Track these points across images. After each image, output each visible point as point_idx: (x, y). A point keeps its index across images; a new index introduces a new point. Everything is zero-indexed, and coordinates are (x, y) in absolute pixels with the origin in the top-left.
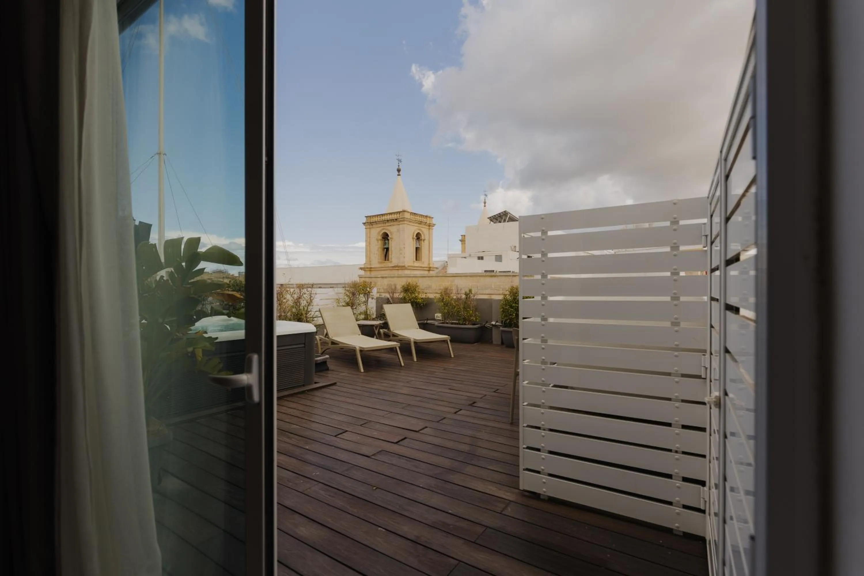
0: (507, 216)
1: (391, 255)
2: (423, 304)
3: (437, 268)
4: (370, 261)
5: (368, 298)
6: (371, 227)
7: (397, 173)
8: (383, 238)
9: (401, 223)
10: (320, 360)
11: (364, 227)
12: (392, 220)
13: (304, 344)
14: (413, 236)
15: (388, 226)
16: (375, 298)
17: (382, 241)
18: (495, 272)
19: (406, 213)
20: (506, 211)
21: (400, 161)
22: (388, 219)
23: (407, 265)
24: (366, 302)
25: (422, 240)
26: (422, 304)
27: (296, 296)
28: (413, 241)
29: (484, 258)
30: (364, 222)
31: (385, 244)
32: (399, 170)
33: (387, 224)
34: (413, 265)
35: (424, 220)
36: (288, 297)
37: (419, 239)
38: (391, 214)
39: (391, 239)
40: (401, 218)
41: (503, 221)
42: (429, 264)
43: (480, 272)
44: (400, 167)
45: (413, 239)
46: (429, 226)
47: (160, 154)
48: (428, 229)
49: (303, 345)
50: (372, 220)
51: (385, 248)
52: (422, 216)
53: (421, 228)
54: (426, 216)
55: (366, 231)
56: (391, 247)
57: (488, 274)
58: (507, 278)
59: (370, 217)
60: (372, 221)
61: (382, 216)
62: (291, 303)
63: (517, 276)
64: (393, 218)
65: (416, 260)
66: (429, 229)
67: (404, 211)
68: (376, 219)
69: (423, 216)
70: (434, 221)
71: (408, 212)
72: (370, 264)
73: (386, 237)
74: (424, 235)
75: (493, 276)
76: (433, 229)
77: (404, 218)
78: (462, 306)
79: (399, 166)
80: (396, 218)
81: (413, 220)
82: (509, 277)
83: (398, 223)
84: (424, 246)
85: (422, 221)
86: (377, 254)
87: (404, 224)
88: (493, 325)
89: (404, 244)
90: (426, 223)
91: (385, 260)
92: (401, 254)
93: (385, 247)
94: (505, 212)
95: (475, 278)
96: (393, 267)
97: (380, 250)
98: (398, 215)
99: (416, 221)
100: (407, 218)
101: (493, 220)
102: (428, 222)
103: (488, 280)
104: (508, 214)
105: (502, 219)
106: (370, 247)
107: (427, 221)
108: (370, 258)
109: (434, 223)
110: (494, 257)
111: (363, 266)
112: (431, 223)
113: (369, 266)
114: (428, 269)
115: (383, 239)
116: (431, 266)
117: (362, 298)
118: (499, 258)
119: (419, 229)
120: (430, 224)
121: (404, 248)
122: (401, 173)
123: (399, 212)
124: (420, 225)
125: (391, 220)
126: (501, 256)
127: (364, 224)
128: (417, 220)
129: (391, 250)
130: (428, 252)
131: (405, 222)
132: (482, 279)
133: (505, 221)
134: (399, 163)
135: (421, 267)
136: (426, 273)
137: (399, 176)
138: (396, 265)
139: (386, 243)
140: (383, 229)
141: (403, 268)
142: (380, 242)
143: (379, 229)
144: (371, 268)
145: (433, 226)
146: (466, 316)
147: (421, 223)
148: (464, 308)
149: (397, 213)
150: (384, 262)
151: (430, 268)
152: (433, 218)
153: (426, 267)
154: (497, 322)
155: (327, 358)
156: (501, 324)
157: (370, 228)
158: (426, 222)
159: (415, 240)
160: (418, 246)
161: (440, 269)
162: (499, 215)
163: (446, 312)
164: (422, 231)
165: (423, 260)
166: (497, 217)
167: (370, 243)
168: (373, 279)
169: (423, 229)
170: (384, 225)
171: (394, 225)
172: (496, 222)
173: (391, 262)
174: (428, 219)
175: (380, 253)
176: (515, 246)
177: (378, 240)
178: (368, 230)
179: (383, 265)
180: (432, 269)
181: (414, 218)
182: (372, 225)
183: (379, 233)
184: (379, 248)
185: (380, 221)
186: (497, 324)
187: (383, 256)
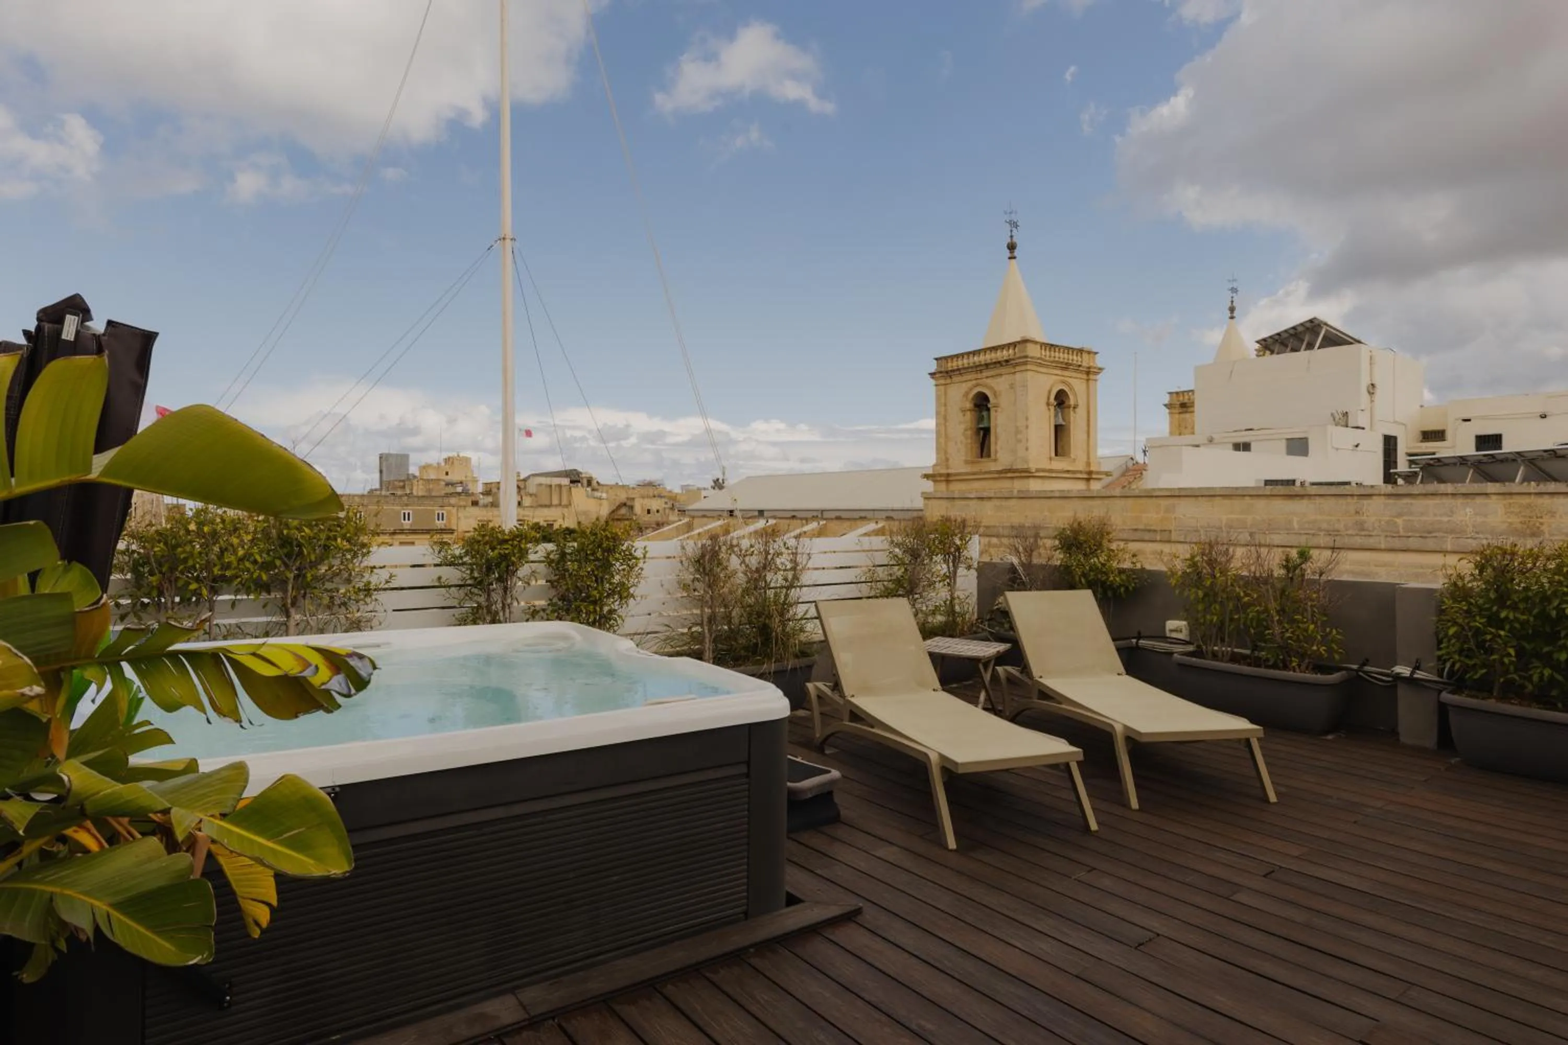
0: (1318, 334)
1: (996, 443)
2: (1127, 588)
3: (1108, 474)
4: (947, 460)
5: (956, 568)
6: (949, 381)
7: (1007, 253)
8: (976, 405)
9: (1018, 368)
10: (810, 789)
11: (933, 382)
12: (998, 364)
13: (748, 763)
14: (1049, 398)
15: (987, 377)
16: (975, 565)
17: (973, 413)
18: (1298, 484)
19: (1029, 345)
20: (1315, 318)
21: (1014, 225)
22: (989, 361)
23: (1033, 466)
24: (951, 578)
25: (1069, 407)
27: (753, 561)
28: (1049, 409)
29: (1253, 446)
30: (933, 371)
31: (980, 419)
32: (1012, 247)
33: (985, 374)
34: (1048, 467)
35: (1075, 359)
36: (734, 562)
37: (1062, 406)
38: (994, 349)
39: (994, 407)
40: (1020, 358)
41: (1304, 346)
42: (1088, 464)
43: (1252, 484)
44: (1015, 240)
45: (1048, 404)
46: (1088, 373)
47: (504, 239)
48: (1085, 381)
49: (743, 769)
50: (950, 364)
51: (981, 429)
52: (1068, 349)
53: (1066, 379)
54: (1081, 351)
55: (937, 391)
56: (996, 426)
57: (1281, 490)
58: (1342, 501)
59: (946, 358)
60: (950, 369)
61: (974, 355)
62: (741, 579)
63: (1374, 497)
64: (1000, 359)
65: (1056, 455)
66: (1088, 380)
67: (1025, 341)
68: (960, 363)
69: (1073, 349)
70: (1099, 361)
71: (1036, 343)
72: (948, 467)
73: (982, 403)
74: (1075, 395)
75: (1297, 496)
76: (1096, 380)
77: (1026, 357)
78: (1273, 606)
79: (1012, 237)
80: (1005, 358)
81: (1046, 361)
82: (1349, 500)
84: (1077, 421)
85: (1070, 362)
86: (961, 442)
87: (1027, 370)
88: (1398, 677)
89: (1027, 419)
90: (1080, 366)
91: (982, 456)
92: (1020, 441)
93: (981, 426)
94: (1311, 321)
95: (1237, 503)
96: (999, 472)
97: (969, 433)
98: (1011, 351)
99: (1057, 362)
100: (1032, 358)
101: (1272, 348)
102: (1084, 364)
103: (1281, 508)
104: (1322, 328)
105: (1303, 341)
106: (945, 426)
107: (1082, 362)
108: (946, 452)
109: (1100, 365)
110: (1283, 445)
111: (931, 472)
112: (1092, 364)
113: (944, 471)
114: (1085, 476)
115: (977, 409)
116: (1093, 468)
117: (940, 567)
118: (1298, 447)
119: (1063, 382)
120: (1090, 367)
121: (1027, 427)
122: (1016, 253)
123: (1014, 345)
124: (1066, 373)
125: (995, 363)
126: (1306, 439)
127: (932, 375)
128: (1057, 359)
129: (996, 432)
130: (1085, 436)
131: (1029, 367)
132: (1261, 504)
133: (1310, 346)
134: (1011, 231)
135: (1068, 471)
136: (1080, 486)
137: (1013, 261)
138: (1009, 467)
139: (983, 416)
140: (977, 385)
141: (1026, 474)
142: (968, 414)
143: (965, 387)
144: (948, 475)
145: (1099, 373)
146: (1290, 638)
147: (1066, 366)
148: (1282, 611)
149: (1009, 345)
150: (979, 462)
151: (1090, 473)
152: (1096, 353)
153: (1081, 472)
154: (1417, 667)
155: (833, 782)
156: (1436, 678)
157: (946, 385)
158: (1080, 363)
159: (1052, 408)
160: (1061, 421)
161: (1116, 475)
162: (1292, 332)
163: (1208, 617)
164: (1069, 385)
165: (1072, 456)
166: (1286, 338)
167: (945, 418)
168: (958, 502)
169: (1070, 380)
170: (979, 376)
171: (1001, 375)
172: (1284, 352)
173: (995, 460)
174: (1085, 356)
175: (969, 441)
176: (1347, 413)
177: (964, 411)
178: (942, 388)
179: (976, 468)
180: (1094, 476)
181: (1050, 357)
182: (951, 377)
183: (966, 394)
184: (966, 430)
185: (968, 368)
186: (1419, 675)
187: (976, 448)
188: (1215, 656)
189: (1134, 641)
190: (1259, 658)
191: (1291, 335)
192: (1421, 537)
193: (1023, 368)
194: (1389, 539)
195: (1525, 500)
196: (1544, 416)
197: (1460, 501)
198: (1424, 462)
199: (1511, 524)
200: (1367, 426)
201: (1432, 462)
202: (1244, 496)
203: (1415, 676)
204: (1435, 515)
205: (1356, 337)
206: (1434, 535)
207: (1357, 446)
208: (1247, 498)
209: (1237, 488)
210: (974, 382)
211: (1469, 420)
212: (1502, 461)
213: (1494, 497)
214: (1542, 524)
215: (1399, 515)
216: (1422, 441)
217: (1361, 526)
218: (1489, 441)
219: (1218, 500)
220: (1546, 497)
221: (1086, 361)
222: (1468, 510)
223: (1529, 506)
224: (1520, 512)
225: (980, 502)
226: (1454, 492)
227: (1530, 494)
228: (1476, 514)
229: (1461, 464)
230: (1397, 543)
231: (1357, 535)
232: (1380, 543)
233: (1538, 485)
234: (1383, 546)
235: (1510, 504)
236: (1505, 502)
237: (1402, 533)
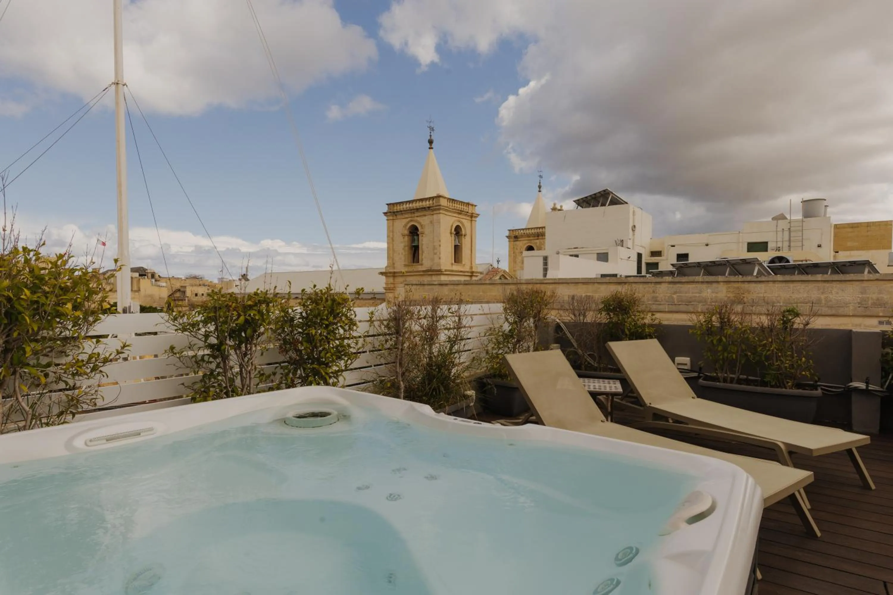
1: (422, 255)
3: (481, 273)
4: (394, 264)
6: (395, 218)
7: (428, 145)
8: (410, 232)
9: (435, 212)
11: (386, 218)
12: (424, 209)
14: (451, 230)
15: (417, 216)
17: (409, 237)
19: (441, 199)
20: (606, 190)
21: (432, 129)
22: (418, 207)
23: (443, 268)
25: (462, 235)
28: (451, 236)
30: (386, 211)
31: (413, 241)
32: (431, 142)
33: (416, 214)
34: (450, 268)
35: (465, 208)
37: (458, 235)
38: (422, 200)
39: (421, 234)
40: (436, 206)
42: (471, 268)
43: (593, 276)
44: (432, 138)
45: (451, 233)
46: (472, 217)
47: (117, 84)
48: (469, 222)
50: (395, 208)
51: (414, 246)
52: (462, 203)
53: (461, 220)
54: (468, 204)
55: (388, 223)
56: (422, 244)
58: (646, 286)
59: (393, 204)
60: (395, 211)
61: (410, 203)
63: (663, 284)
64: (425, 206)
65: (455, 262)
66: (471, 221)
67: (439, 197)
68: (402, 207)
69: (464, 203)
70: (477, 210)
71: (445, 198)
72: (394, 268)
73: (414, 232)
74: (465, 229)
75: (621, 283)
76: (476, 221)
77: (440, 205)
79: (431, 136)
80: (428, 206)
81: (450, 208)
82: (650, 285)
83: (432, 213)
84: (466, 242)
85: (462, 209)
86: (402, 254)
87: (440, 213)
88: (855, 390)
89: (440, 241)
90: (468, 212)
91: (414, 262)
92: (435, 254)
93: (414, 244)
94: (604, 191)
96: (423, 271)
97: (407, 248)
98: (431, 202)
99: (455, 209)
100: (443, 206)
102: (470, 211)
104: (610, 195)
105: (599, 202)
106: (393, 244)
107: (468, 210)
108: (393, 260)
109: (477, 213)
110: (595, 256)
111: (384, 271)
112: (474, 212)
113: (392, 271)
114: (469, 274)
115: (411, 234)
116: (473, 270)
118: (603, 257)
119: (459, 221)
120: (472, 214)
121: (440, 246)
122: (433, 145)
123: (433, 198)
124: (460, 216)
125: (422, 208)
126: (607, 253)
127: (385, 214)
128: (456, 208)
129: (422, 249)
130: (470, 252)
131: (441, 211)
133: (603, 205)
134: (430, 132)
135: (461, 271)
136: (468, 278)
137: (431, 150)
138: (429, 269)
139: (415, 239)
140: (411, 221)
141: (439, 272)
142: (406, 238)
143: (405, 221)
144: (394, 273)
145: (477, 217)
147: (460, 212)
149: (429, 199)
150: (412, 265)
151: (472, 272)
152: (476, 206)
153: (468, 272)
154: (870, 382)
157: (393, 219)
158: (467, 211)
159: (453, 235)
160: (457, 243)
161: (485, 273)
162: (593, 196)
164: (462, 223)
165: (463, 263)
166: (590, 200)
167: (393, 239)
168: (426, 287)
169: (463, 221)
170: (413, 215)
171: (425, 215)
173: (422, 265)
174: (470, 207)
175: (407, 253)
176: (623, 240)
177: (403, 235)
178: (391, 222)
179: (410, 269)
180: (474, 274)
181: (452, 206)
182: (396, 215)
183: (405, 226)
184: (405, 246)
185: (406, 211)
187: (411, 256)
191: (593, 198)
192: (686, 304)
193: (438, 212)
194: (670, 306)
195: (736, 285)
196: (707, 245)
197: (704, 286)
198: (679, 265)
199: (729, 297)
200: (631, 247)
201: (683, 265)
202: (594, 283)
204: (693, 293)
205: (626, 201)
206: (692, 303)
207: (629, 258)
210: (409, 219)
211: (674, 246)
212: (719, 265)
213: (722, 283)
214: (744, 297)
215: (675, 293)
216: (651, 257)
217: (655, 299)
218: (683, 257)
219: (580, 286)
220: (746, 283)
221: (470, 210)
222: (709, 290)
223: (738, 288)
224: (733, 291)
225: (440, 287)
226: (703, 281)
227: (738, 282)
228: (713, 292)
229: (698, 266)
230: (674, 308)
231: (654, 304)
232: (665, 308)
233: (743, 277)
234: (667, 310)
235: (729, 287)
236: (726, 286)
237: (676, 303)
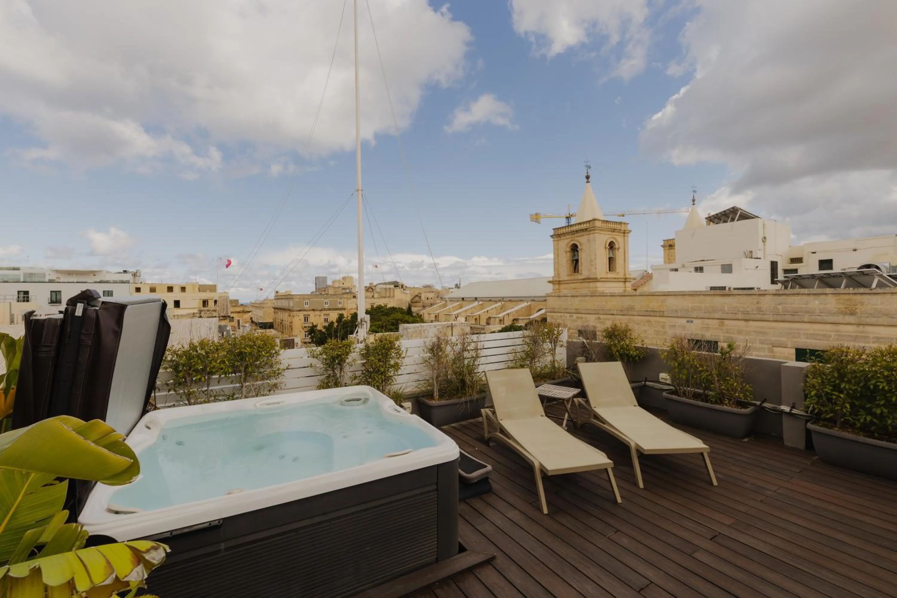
0: (737, 214)
1: (581, 266)
2: (639, 357)
3: (634, 279)
4: (559, 274)
5: (555, 346)
6: (559, 239)
8: (572, 249)
9: (591, 232)
11: (552, 239)
12: (582, 230)
13: (437, 484)
14: (606, 245)
15: (577, 237)
16: (565, 345)
17: (571, 253)
18: (727, 289)
19: (597, 222)
20: (735, 207)
21: (589, 167)
22: (577, 230)
23: (599, 277)
24: (553, 351)
25: (615, 249)
26: (637, 358)
29: (704, 269)
30: (552, 234)
31: (574, 256)
32: (588, 177)
33: (576, 235)
34: (606, 277)
35: (618, 227)
37: (612, 249)
38: (580, 224)
39: (580, 250)
40: (592, 227)
41: (729, 220)
42: (625, 275)
43: (704, 289)
44: (589, 174)
45: (606, 248)
46: (624, 233)
47: (358, 190)
48: (622, 237)
49: (435, 487)
50: (560, 231)
52: (615, 223)
54: (620, 223)
55: (554, 244)
56: (581, 258)
57: (718, 292)
58: (749, 297)
59: (558, 229)
60: (560, 233)
63: (767, 296)
64: (583, 228)
65: (610, 270)
66: (624, 236)
67: (594, 220)
68: (564, 230)
69: (617, 222)
70: (629, 227)
71: (599, 220)
72: (559, 277)
73: (574, 248)
74: (618, 243)
75: (727, 295)
76: (628, 236)
77: (595, 227)
78: (714, 372)
79: (587, 172)
80: (585, 228)
81: (604, 228)
82: (754, 297)
83: (589, 233)
84: (619, 255)
85: (616, 228)
86: (565, 266)
87: (595, 233)
88: (782, 412)
89: (596, 255)
90: (620, 230)
91: (575, 272)
92: (592, 265)
93: (575, 259)
94: (733, 208)
95: (697, 298)
96: (583, 279)
97: (569, 262)
98: (588, 225)
99: (608, 228)
100: (598, 227)
101: (713, 220)
102: (623, 229)
103: (719, 301)
104: (738, 211)
105: (729, 217)
106: (558, 259)
107: (621, 228)
108: (558, 271)
109: (630, 229)
110: (719, 268)
111: (551, 280)
112: (626, 229)
113: (558, 279)
114: (623, 280)
115: (572, 251)
116: (627, 277)
117: (547, 346)
118: (727, 269)
119: (613, 238)
120: (625, 231)
121: (596, 258)
122: (590, 180)
123: (589, 221)
124: (613, 233)
126: (731, 265)
127: (552, 236)
129: (581, 261)
130: (623, 262)
131: (596, 231)
132: (708, 299)
133: (733, 220)
134: (587, 170)
135: (615, 278)
137: (588, 183)
138: (587, 277)
139: (575, 254)
140: (572, 240)
141: (595, 280)
142: (568, 254)
143: (567, 241)
144: (559, 281)
145: (629, 233)
146: (724, 389)
147: (614, 230)
148: (719, 375)
149: (586, 222)
150: (574, 275)
151: (626, 279)
152: (628, 224)
153: (621, 278)
154: (793, 407)
155: (488, 473)
156: (803, 413)
157: (558, 240)
159: (607, 250)
160: (611, 255)
161: (638, 279)
162: (724, 213)
163: (681, 376)
164: (615, 239)
165: (617, 271)
166: (720, 216)
167: (558, 255)
168: (562, 298)
169: (615, 237)
170: (573, 236)
171: (583, 235)
172: (719, 223)
173: (581, 274)
174: (623, 225)
175: (569, 266)
176: (752, 251)
177: (566, 252)
178: (556, 242)
179: (572, 278)
180: (628, 280)
181: (606, 226)
182: (560, 237)
183: (567, 245)
184: (567, 261)
185: (568, 233)
186: (794, 411)
187: (572, 269)
188: (684, 394)
189: (643, 383)
190: (707, 396)
191: (723, 215)
192: (791, 315)
193: (593, 232)
194: (775, 316)
195: (847, 297)
196: (855, 250)
197: (812, 297)
198: (792, 277)
199: (840, 308)
200: (762, 257)
201: (796, 277)
202: (700, 295)
203: (793, 412)
204: (798, 304)
205: (756, 215)
206: (799, 314)
207: (757, 267)
208: (702, 296)
209: (696, 291)
210: (571, 239)
211: (815, 253)
212: (834, 276)
213: (830, 296)
214: (856, 308)
215: (780, 304)
216: (791, 263)
217: (759, 310)
218: (826, 264)
219: (687, 297)
220: (859, 295)
221: (623, 228)
222: (816, 302)
223: (849, 300)
224: (844, 303)
225: (572, 298)
226: (809, 293)
227: (849, 294)
228: (820, 304)
229: (812, 278)
230: (779, 318)
231: (758, 314)
232: (770, 318)
233: (854, 290)
234: (771, 319)
235: (839, 299)
236: (835, 298)
237: (781, 313)
